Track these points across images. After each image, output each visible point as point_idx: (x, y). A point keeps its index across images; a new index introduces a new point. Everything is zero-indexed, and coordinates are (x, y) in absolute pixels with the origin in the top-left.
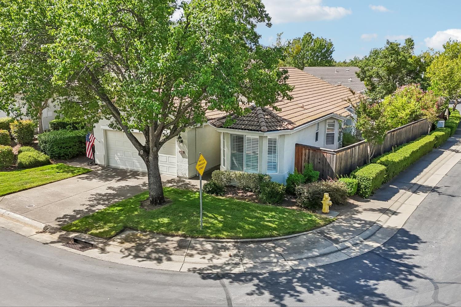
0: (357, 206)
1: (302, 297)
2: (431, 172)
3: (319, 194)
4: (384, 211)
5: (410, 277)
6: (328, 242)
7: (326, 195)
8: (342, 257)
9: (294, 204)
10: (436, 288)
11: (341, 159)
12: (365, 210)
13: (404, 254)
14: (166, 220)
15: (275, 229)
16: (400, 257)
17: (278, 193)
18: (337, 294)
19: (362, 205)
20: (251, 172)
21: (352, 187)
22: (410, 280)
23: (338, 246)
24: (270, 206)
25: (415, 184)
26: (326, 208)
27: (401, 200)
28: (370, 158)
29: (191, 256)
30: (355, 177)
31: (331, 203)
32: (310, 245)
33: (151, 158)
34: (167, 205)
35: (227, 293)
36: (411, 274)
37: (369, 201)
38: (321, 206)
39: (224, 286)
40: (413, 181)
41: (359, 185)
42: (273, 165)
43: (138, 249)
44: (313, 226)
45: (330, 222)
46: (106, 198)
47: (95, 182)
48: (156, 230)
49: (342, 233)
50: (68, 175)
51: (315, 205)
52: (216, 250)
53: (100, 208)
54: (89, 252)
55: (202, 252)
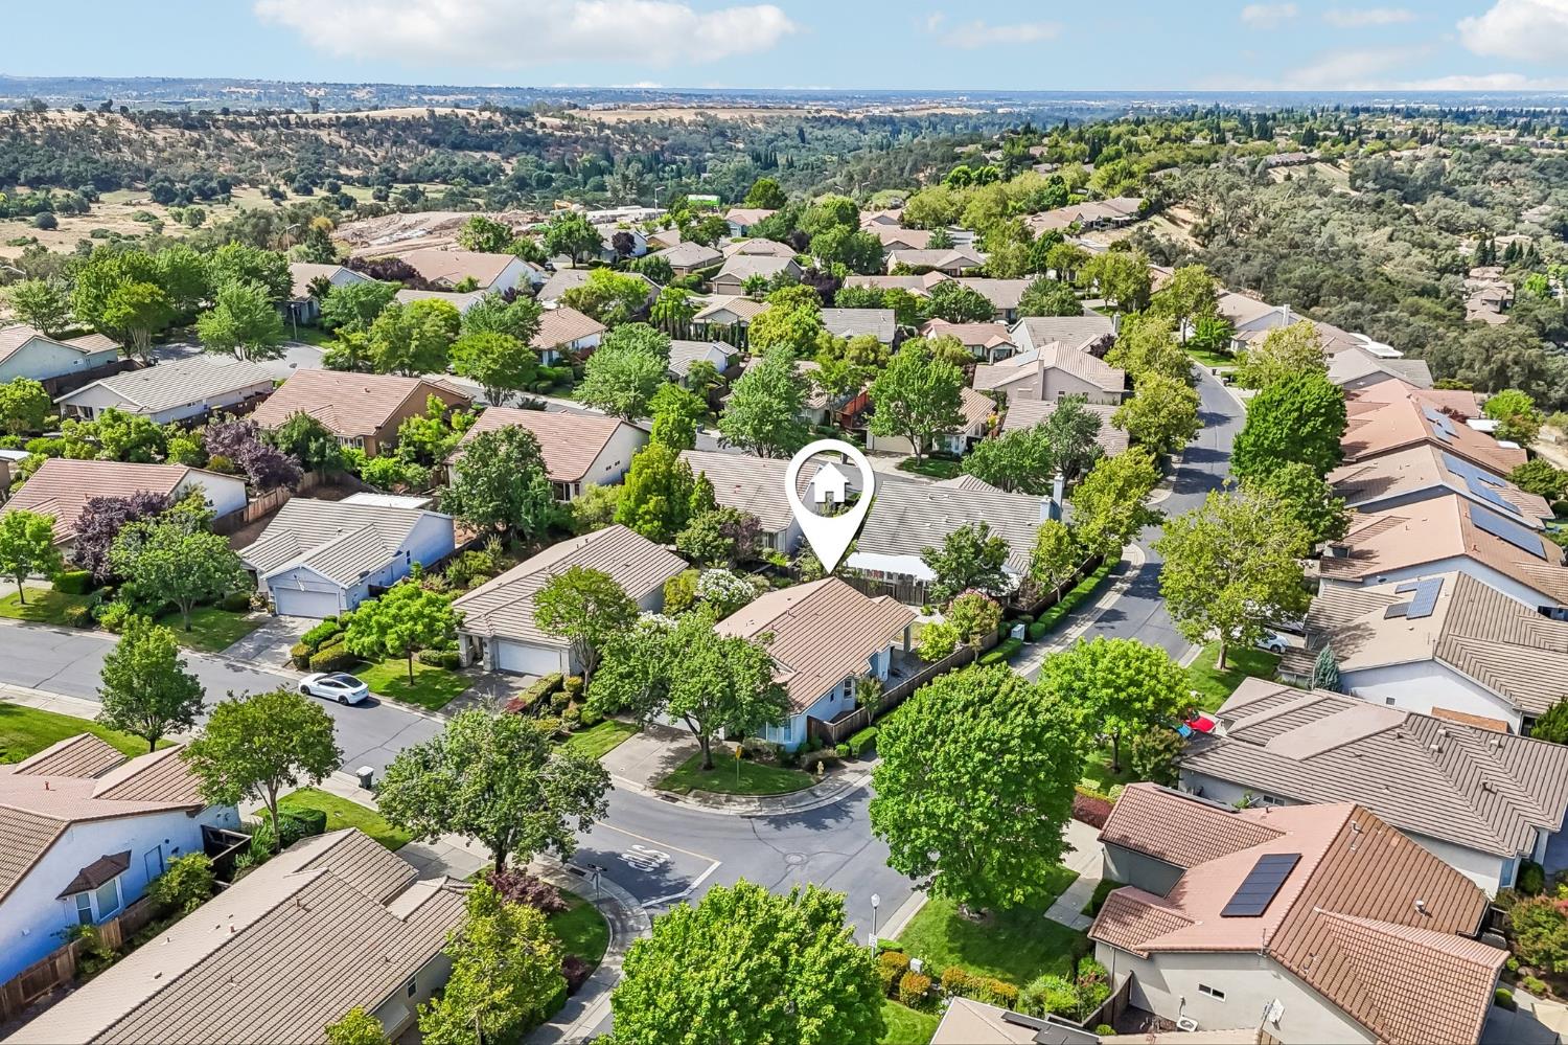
0: (845, 767)
1: (789, 826)
3: (817, 761)
4: (860, 772)
5: (845, 817)
6: (813, 797)
7: (822, 763)
8: (817, 806)
9: (797, 767)
10: (851, 823)
11: (842, 728)
12: (851, 771)
13: (852, 804)
14: (717, 782)
15: (783, 788)
16: (846, 807)
17: (789, 760)
18: (805, 825)
19: (849, 766)
20: (772, 741)
21: (843, 753)
22: (843, 819)
23: (819, 799)
24: (783, 770)
26: (819, 772)
28: (869, 721)
29: (735, 805)
30: (849, 744)
31: (823, 768)
33: (705, 741)
34: (713, 771)
35: (753, 825)
36: (847, 815)
37: (855, 762)
38: (816, 770)
39: (751, 822)
41: (850, 750)
42: (788, 736)
43: (705, 801)
44: (808, 785)
45: (819, 781)
46: (670, 761)
47: (653, 743)
48: (711, 789)
49: (823, 791)
50: (627, 734)
51: (812, 768)
52: (748, 802)
53: (670, 770)
54: (678, 804)
55: (740, 804)
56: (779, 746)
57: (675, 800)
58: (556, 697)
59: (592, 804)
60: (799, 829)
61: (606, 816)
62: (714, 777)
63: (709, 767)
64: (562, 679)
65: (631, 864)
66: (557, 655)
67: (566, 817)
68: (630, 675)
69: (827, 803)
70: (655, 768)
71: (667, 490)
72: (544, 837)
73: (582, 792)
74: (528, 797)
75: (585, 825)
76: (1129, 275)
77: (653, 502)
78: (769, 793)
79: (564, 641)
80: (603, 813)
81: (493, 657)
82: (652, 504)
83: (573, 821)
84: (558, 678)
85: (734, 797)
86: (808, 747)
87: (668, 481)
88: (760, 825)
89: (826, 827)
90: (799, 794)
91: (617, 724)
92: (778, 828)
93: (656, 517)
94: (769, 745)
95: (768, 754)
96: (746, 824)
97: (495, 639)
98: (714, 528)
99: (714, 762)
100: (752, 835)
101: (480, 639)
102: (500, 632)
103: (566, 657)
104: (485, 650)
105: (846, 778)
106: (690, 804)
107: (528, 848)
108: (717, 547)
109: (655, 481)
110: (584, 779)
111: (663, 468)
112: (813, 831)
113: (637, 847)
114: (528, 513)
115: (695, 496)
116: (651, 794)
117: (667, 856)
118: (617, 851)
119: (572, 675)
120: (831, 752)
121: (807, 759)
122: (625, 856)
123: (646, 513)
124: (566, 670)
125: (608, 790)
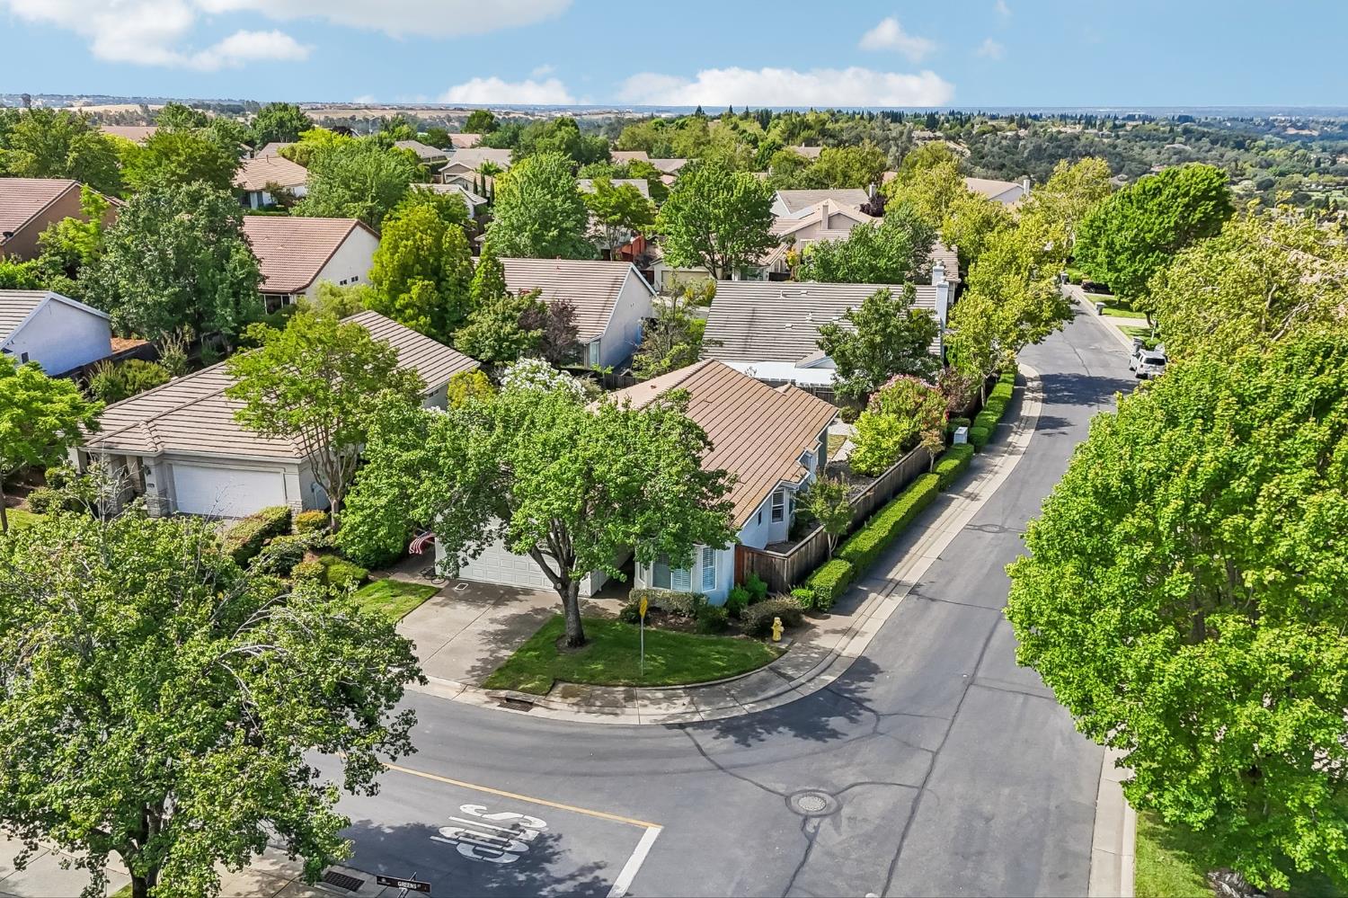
0: (814, 626)
1: (763, 737)
2: (919, 553)
3: (769, 618)
4: (845, 632)
5: (861, 711)
6: (781, 680)
7: (777, 620)
8: (796, 696)
9: (738, 631)
10: (878, 720)
11: (793, 563)
12: (826, 632)
13: (860, 687)
14: (600, 667)
15: (724, 669)
16: (852, 692)
17: (720, 620)
18: (792, 733)
19: (820, 624)
20: (682, 590)
21: (807, 602)
22: (859, 714)
23: (793, 684)
24: (714, 637)
25: (891, 580)
26: (777, 636)
27: (867, 613)
28: (831, 551)
29: (645, 706)
30: (811, 588)
31: (782, 629)
32: (763, 685)
33: (571, 592)
34: (590, 647)
35: (695, 741)
36: (863, 707)
37: (828, 617)
38: (771, 632)
39: (688, 734)
40: (890, 576)
41: (815, 598)
42: (709, 579)
43: (587, 703)
44: (765, 660)
45: (783, 653)
46: (503, 638)
47: (463, 611)
48: (592, 680)
49: (797, 667)
50: (415, 600)
51: (763, 631)
52: (668, 699)
53: (506, 653)
54: (535, 712)
55: (655, 702)
56: (697, 598)
57: (527, 705)
58: (280, 544)
59: (371, 722)
60: (783, 742)
61: (410, 749)
62: (592, 658)
63: (579, 641)
64: (289, 515)
65: (464, 850)
66: (278, 479)
67: (311, 756)
68: (428, 464)
69: (812, 688)
70: (475, 653)
71: (436, 274)
72: (252, 817)
73: (346, 694)
74: (201, 710)
75: (361, 774)
76: (863, 165)
77: (417, 287)
78: (702, 680)
79: (289, 447)
80: (402, 744)
81: (163, 493)
82: (415, 290)
83: (330, 768)
84: (281, 514)
85: (638, 691)
86: (744, 595)
87: (437, 259)
88: (707, 739)
89: (834, 734)
90: (755, 677)
91: (393, 585)
92: (743, 741)
93: (421, 311)
94: (681, 598)
95: (677, 613)
96: (679, 741)
97: (164, 459)
98: (511, 317)
99: (587, 632)
100: (702, 763)
101: (139, 459)
102: (170, 446)
103: (294, 481)
104: (148, 479)
105: (826, 642)
106: (558, 710)
107: (203, 857)
108: (517, 342)
109: (418, 260)
110: (352, 659)
111: (428, 240)
112: (812, 744)
113: (469, 809)
114: (226, 304)
115: (477, 281)
116: (477, 697)
117: (540, 824)
118: (428, 822)
119: (306, 508)
120: (787, 601)
121: (753, 614)
122: (448, 832)
123: (406, 306)
124: (295, 501)
125: (411, 687)
